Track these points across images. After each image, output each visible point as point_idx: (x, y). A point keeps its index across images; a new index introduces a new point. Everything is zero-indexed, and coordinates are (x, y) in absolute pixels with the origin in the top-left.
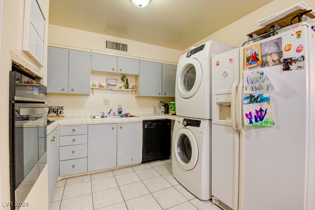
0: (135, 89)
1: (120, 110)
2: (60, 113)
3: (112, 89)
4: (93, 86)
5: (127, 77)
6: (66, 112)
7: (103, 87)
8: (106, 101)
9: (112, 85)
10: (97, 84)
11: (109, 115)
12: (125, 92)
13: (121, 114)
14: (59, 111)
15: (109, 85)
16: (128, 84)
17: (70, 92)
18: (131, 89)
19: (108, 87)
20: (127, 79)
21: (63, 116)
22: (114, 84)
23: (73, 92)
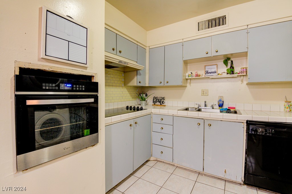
0: (245, 73)
1: (222, 103)
2: (163, 103)
3: (209, 78)
4: (189, 77)
5: (232, 59)
6: (167, 102)
7: (199, 76)
8: (203, 92)
9: (211, 73)
10: (194, 74)
11: (205, 108)
12: (229, 79)
13: (221, 108)
14: (162, 101)
15: (207, 72)
16: (233, 68)
17: (166, 84)
18: (237, 74)
19: (207, 75)
20: (232, 62)
21: (165, 106)
22: (213, 70)
23: (168, 84)
